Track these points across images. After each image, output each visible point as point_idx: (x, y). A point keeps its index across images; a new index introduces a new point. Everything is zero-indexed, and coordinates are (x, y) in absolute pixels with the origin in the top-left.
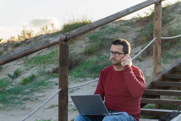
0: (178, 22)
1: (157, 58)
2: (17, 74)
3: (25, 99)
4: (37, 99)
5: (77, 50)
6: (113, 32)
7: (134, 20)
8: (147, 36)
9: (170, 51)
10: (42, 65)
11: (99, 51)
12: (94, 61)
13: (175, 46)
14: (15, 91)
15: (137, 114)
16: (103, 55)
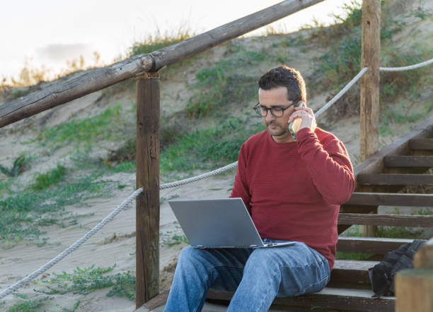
0: (414, 36)
1: (370, 117)
2: (20, 166)
3: (45, 223)
4: (75, 223)
5: (166, 106)
6: (255, 62)
7: (304, 33)
8: (340, 68)
9: (396, 104)
10: (83, 143)
11: (223, 108)
12: (210, 131)
13: (407, 93)
14: (20, 204)
15: (330, 247)
16: (232, 117)
